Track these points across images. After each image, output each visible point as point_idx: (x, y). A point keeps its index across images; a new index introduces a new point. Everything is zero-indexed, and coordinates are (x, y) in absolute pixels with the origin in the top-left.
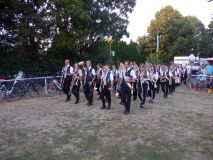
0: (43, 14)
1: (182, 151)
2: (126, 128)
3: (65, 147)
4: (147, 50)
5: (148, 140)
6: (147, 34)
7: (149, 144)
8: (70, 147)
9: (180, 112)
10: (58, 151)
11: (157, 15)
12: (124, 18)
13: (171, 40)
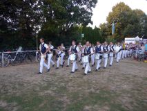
0: (36, 8)
1: (117, 96)
2: (85, 82)
3: (46, 92)
4: (106, 33)
5: (97, 89)
6: (106, 22)
7: (98, 92)
8: (49, 92)
9: (123, 74)
10: (42, 94)
11: (114, 9)
12: (90, 11)
13: (123, 26)
